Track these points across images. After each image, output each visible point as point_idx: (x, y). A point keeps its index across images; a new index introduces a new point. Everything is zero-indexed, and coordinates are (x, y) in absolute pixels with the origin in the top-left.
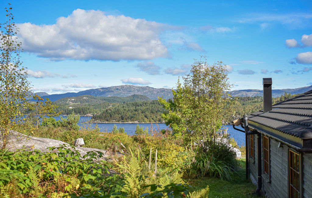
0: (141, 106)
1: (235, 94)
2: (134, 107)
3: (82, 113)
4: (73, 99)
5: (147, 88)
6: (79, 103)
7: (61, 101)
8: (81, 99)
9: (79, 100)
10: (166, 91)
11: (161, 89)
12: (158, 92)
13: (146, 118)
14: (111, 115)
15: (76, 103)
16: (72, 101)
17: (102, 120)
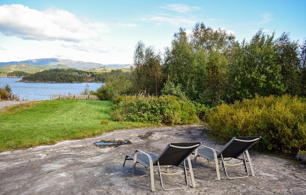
0: (60, 71)
1: (125, 66)
2: (55, 72)
3: (18, 75)
4: (15, 66)
5: (69, 60)
6: (19, 69)
7: (6, 67)
8: (21, 66)
9: (19, 66)
10: (81, 62)
11: (77, 61)
12: (76, 63)
13: (61, 80)
14: (36, 77)
15: (16, 68)
16: (14, 67)
17: (29, 80)
